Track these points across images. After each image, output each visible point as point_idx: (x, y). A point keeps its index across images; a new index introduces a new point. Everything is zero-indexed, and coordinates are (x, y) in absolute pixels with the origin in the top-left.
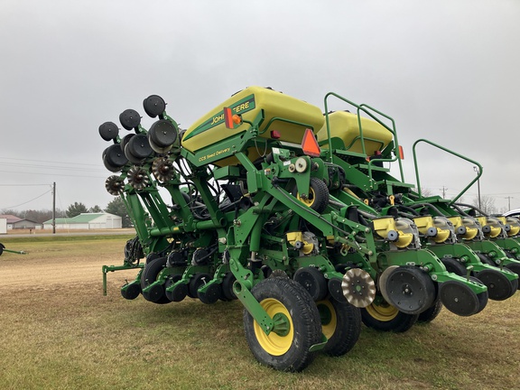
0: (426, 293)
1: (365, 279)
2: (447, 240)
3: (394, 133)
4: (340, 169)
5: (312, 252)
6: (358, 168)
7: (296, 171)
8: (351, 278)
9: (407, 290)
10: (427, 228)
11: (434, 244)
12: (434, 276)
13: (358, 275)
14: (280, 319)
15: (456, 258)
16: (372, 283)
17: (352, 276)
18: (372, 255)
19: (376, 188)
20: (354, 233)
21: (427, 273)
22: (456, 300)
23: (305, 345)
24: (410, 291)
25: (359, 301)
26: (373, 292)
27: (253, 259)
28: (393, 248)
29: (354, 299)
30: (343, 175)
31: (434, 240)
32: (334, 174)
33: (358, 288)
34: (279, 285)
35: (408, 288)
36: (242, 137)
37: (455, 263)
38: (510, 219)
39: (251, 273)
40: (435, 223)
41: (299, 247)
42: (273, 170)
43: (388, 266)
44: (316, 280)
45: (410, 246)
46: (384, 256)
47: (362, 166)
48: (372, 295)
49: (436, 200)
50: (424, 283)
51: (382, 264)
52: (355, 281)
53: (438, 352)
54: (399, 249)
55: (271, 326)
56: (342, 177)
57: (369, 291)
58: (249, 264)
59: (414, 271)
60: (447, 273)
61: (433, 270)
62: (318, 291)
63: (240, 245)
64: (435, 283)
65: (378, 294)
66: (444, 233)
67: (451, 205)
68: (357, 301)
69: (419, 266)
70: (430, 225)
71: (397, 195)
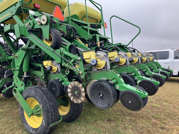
0: (112, 97)
1: (79, 88)
2: (125, 64)
3: (101, 10)
4: (73, 28)
5: (57, 72)
6: (83, 28)
7: (41, 24)
8: (72, 86)
9: (101, 95)
10: (115, 57)
11: (118, 66)
12: (117, 87)
13: (76, 85)
14: (38, 108)
15: (128, 73)
16: (83, 90)
17: (73, 85)
18: (82, 74)
19: (91, 38)
20: (72, 60)
21: (113, 85)
22: (130, 102)
23: (48, 124)
24: (103, 96)
25: (76, 99)
26: (84, 94)
27: (25, 76)
28: (95, 70)
29: (74, 98)
30: (75, 31)
31: (118, 64)
32: (69, 30)
33: (76, 92)
34: (35, 91)
35: (102, 94)
36: (15, 6)
37: (128, 76)
38: (149, 54)
39: (24, 84)
40: (119, 55)
41: (49, 69)
42: (30, 24)
43: (91, 80)
44: (57, 87)
45: (104, 68)
46: (90, 74)
47: (85, 27)
48: (83, 96)
49: (119, 45)
50: (111, 91)
51: (88, 79)
52: (75, 88)
53: (118, 114)
54: (98, 70)
55: (31, 113)
56: (75, 32)
57: (81, 94)
58: (23, 78)
59: (105, 84)
60: (125, 85)
61: (117, 83)
62: (58, 92)
63: (18, 68)
64: (118, 91)
65: (86, 96)
66: (123, 61)
67: (126, 47)
68: (75, 99)
69: (108, 80)
70: (116, 56)
71: (101, 42)
